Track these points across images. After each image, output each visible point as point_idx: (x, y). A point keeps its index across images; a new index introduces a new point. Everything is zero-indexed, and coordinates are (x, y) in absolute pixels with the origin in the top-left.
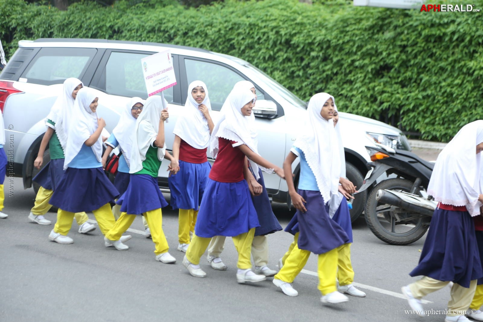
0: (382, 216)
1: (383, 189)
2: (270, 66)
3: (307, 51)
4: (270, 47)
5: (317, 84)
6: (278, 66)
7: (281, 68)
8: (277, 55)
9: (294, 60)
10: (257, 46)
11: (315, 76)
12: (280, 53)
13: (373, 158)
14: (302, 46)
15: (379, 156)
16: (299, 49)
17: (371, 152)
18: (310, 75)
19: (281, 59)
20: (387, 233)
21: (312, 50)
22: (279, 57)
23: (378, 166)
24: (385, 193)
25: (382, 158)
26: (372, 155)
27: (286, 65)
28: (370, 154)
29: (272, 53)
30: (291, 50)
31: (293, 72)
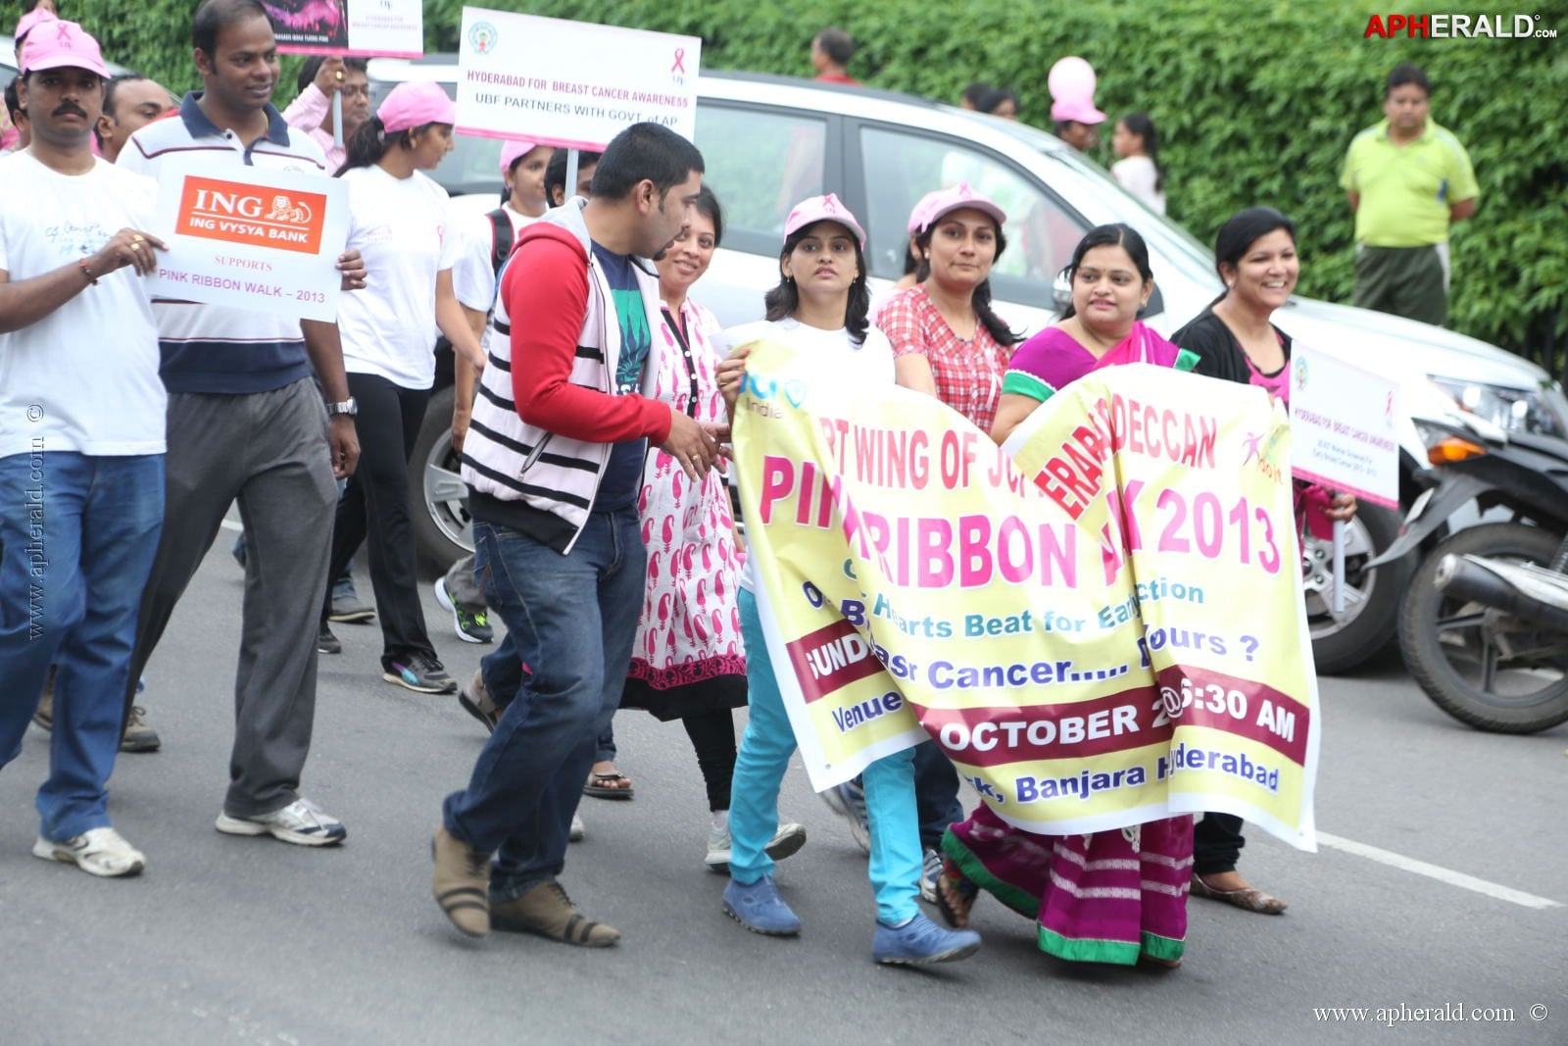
0: (1458, 640)
1: (1460, 553)
2: (1181, 159)
3: (1299, 114)
4: (1181, 98)
5: (1329, 221)
6: (1206, 161)
7: (1214, 166)
8: (1203, 127)
9: (1256, 144)
10: (1141, 97)
11: (1321, 197)
12: (1215, 121)
13: (1435, 453)
14: (1283, 97)
15: (1454, 448)
16: (1273, 110)
17: (1430, 438)
18: (1308, 191)
19: (1214, 141)
20: (1470, 694)
21: (1317, 112)
22: (1208, 131)
23: (1450, 483)
24: (1463, 568)
25: (1463, 456)
26: (1432, 445)
27: (1232, 159)
28: (1426, 444)
29: (1186, 119)
30: (1249, 112)
31: (1252, 183)
